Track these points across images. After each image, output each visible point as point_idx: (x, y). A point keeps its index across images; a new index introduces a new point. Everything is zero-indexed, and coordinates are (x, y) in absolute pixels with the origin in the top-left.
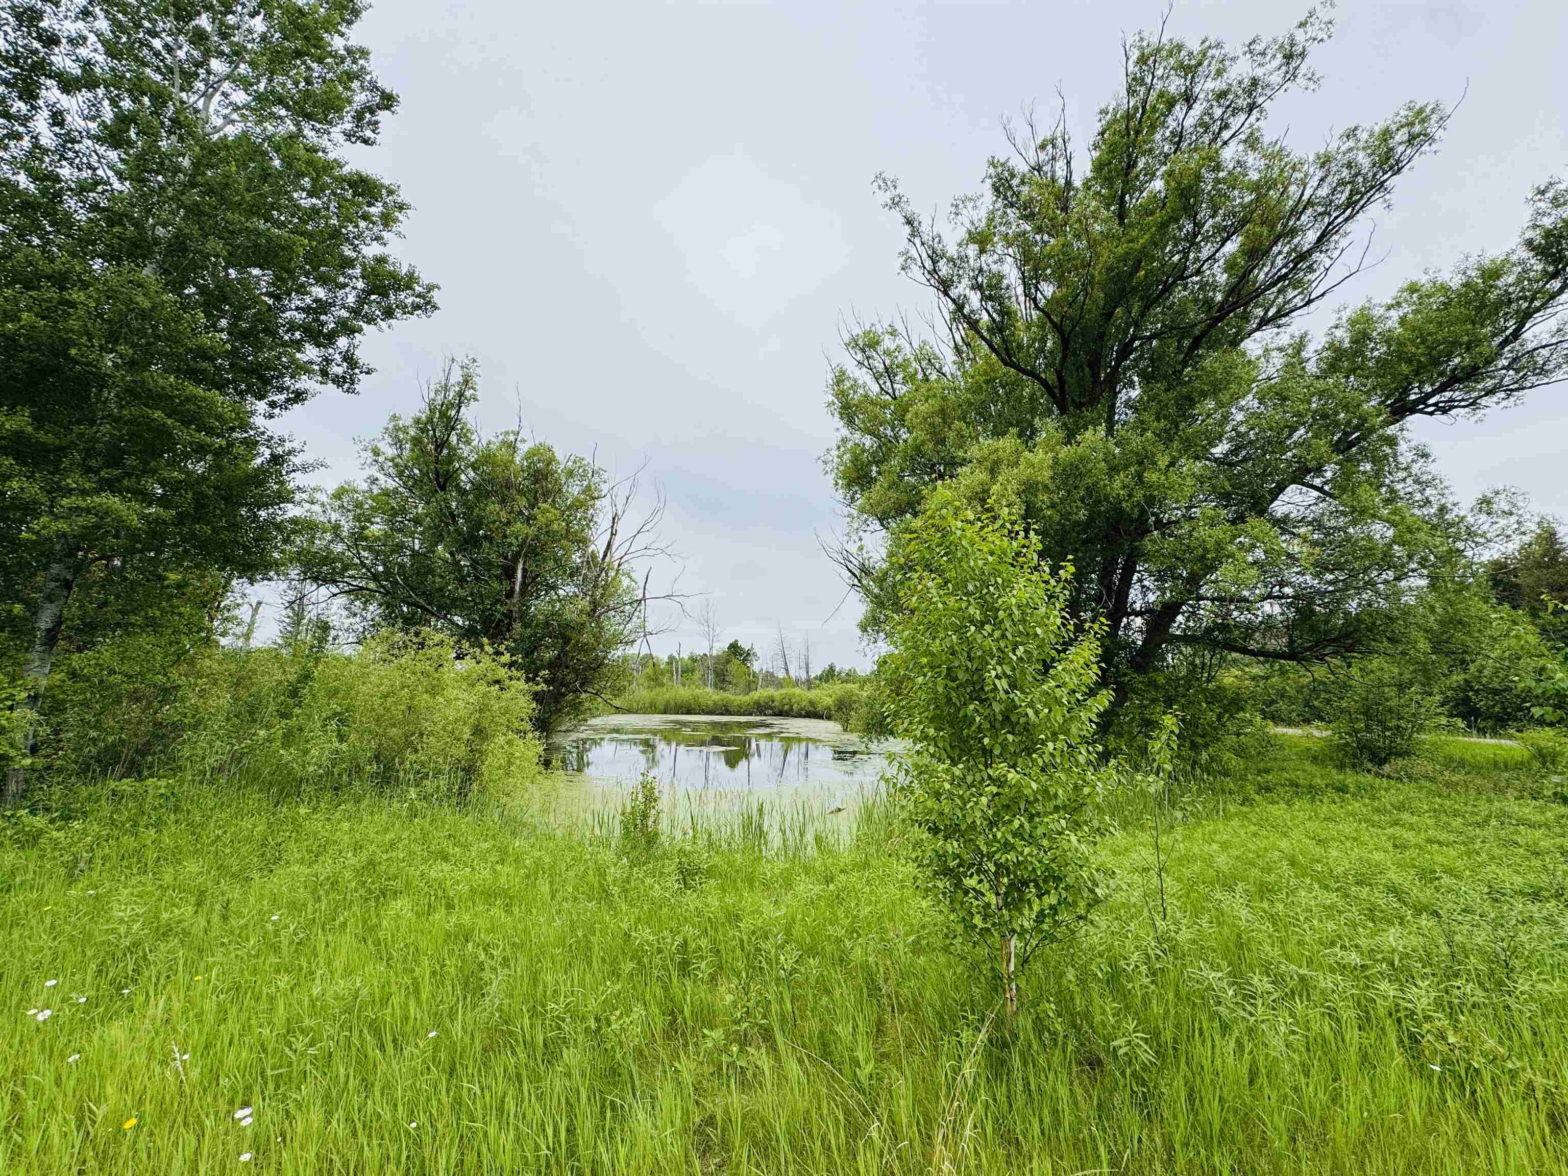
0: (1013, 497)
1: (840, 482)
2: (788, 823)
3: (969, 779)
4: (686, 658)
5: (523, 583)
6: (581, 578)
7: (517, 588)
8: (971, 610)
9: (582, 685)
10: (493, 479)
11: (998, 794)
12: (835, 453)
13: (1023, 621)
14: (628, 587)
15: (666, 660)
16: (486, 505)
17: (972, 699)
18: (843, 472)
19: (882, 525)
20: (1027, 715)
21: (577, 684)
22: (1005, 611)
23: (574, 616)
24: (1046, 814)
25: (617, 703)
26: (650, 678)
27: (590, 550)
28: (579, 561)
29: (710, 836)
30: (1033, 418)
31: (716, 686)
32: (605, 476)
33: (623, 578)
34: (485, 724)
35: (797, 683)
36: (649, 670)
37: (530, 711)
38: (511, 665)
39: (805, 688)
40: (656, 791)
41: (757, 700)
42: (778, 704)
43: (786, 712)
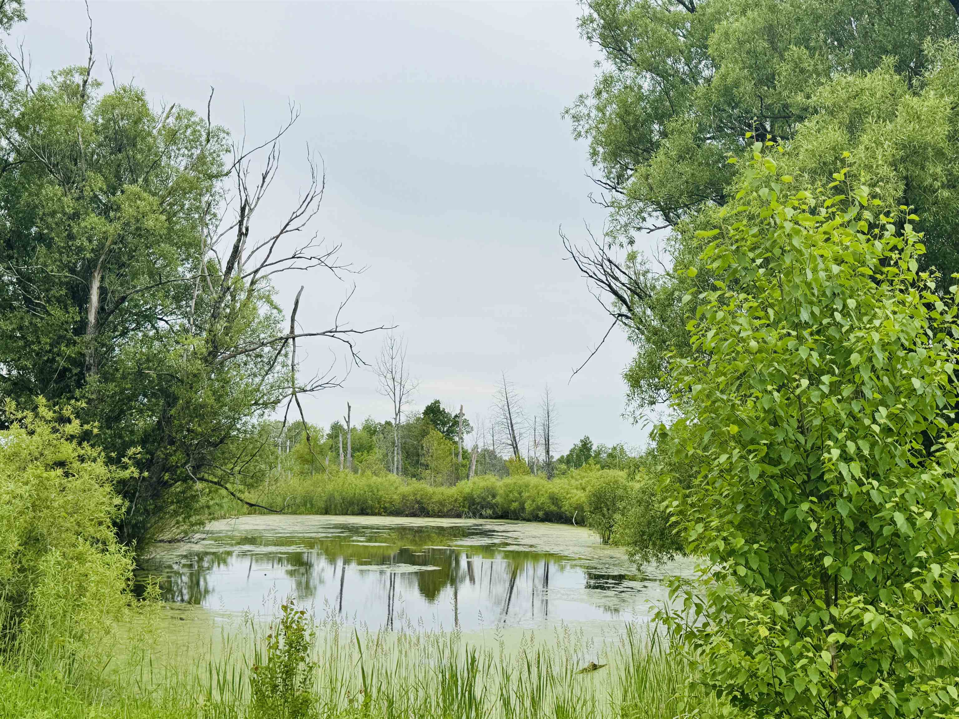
0: (885, 170)
1: (601, 150)
2: (514, 685)
3: (799, 621)
4: (359, 427)
5: (101, 310)
6: (192, 303)
7: (92, 318)
8: (803, 353)
9: (197, 468)
10: (50, 144)
11: (844, 646)
12: (592, 102)
13: (890, 370)
14: (267, 318)
15: (327, 430)
16: (41, 186)
17: (805, 495)
18: (606, 135)
19: (667, 218)
20: (893, 522)
21: (188, 467)
22: (860, 352)
23: (183, 362)
24: (924, 679)
25: (251, 496)
26: (303, 460)
27: (206, 259)
28: (188, 276)
29: (391, 703)
30: (921, 38)
31: (405, 472)
32: (228, 141)
33: (259, 304)
34: (42, 528)
35: (531, 468)
36: (300, 447)
37: (113, 510)
38: (85, 437)
39: (544, 474)
40: (306, 634)
41: (468, 494)
42: (502, 500)
43: (514, 512)
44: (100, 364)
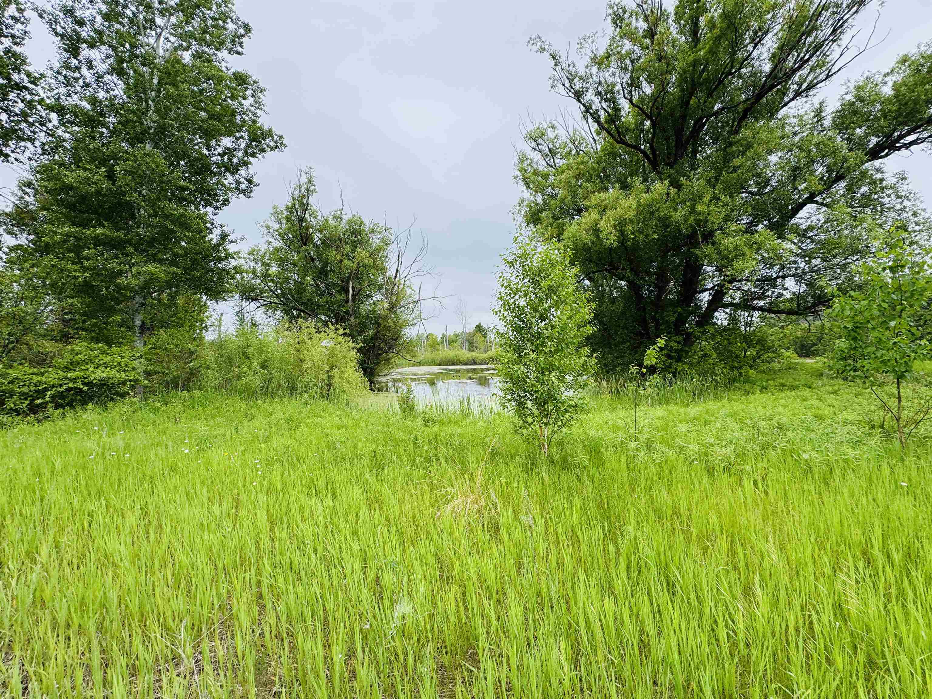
4: (452, 334)
5: (353, 294)
6: (384, 290)
7: (350, 297)
9: (389, 349)
10: (331, 236)
14: (410, 294)
15: (440, 336)
16: (329, 252)
23: (382, 312)
26: (431, 347)
27: (387, 274)
28: (382, 281)
31: (469, 350)
33: (407, 289)
36: (430, 342)
38: (344, 334)
41: (491, 356)
44: (354, 314)
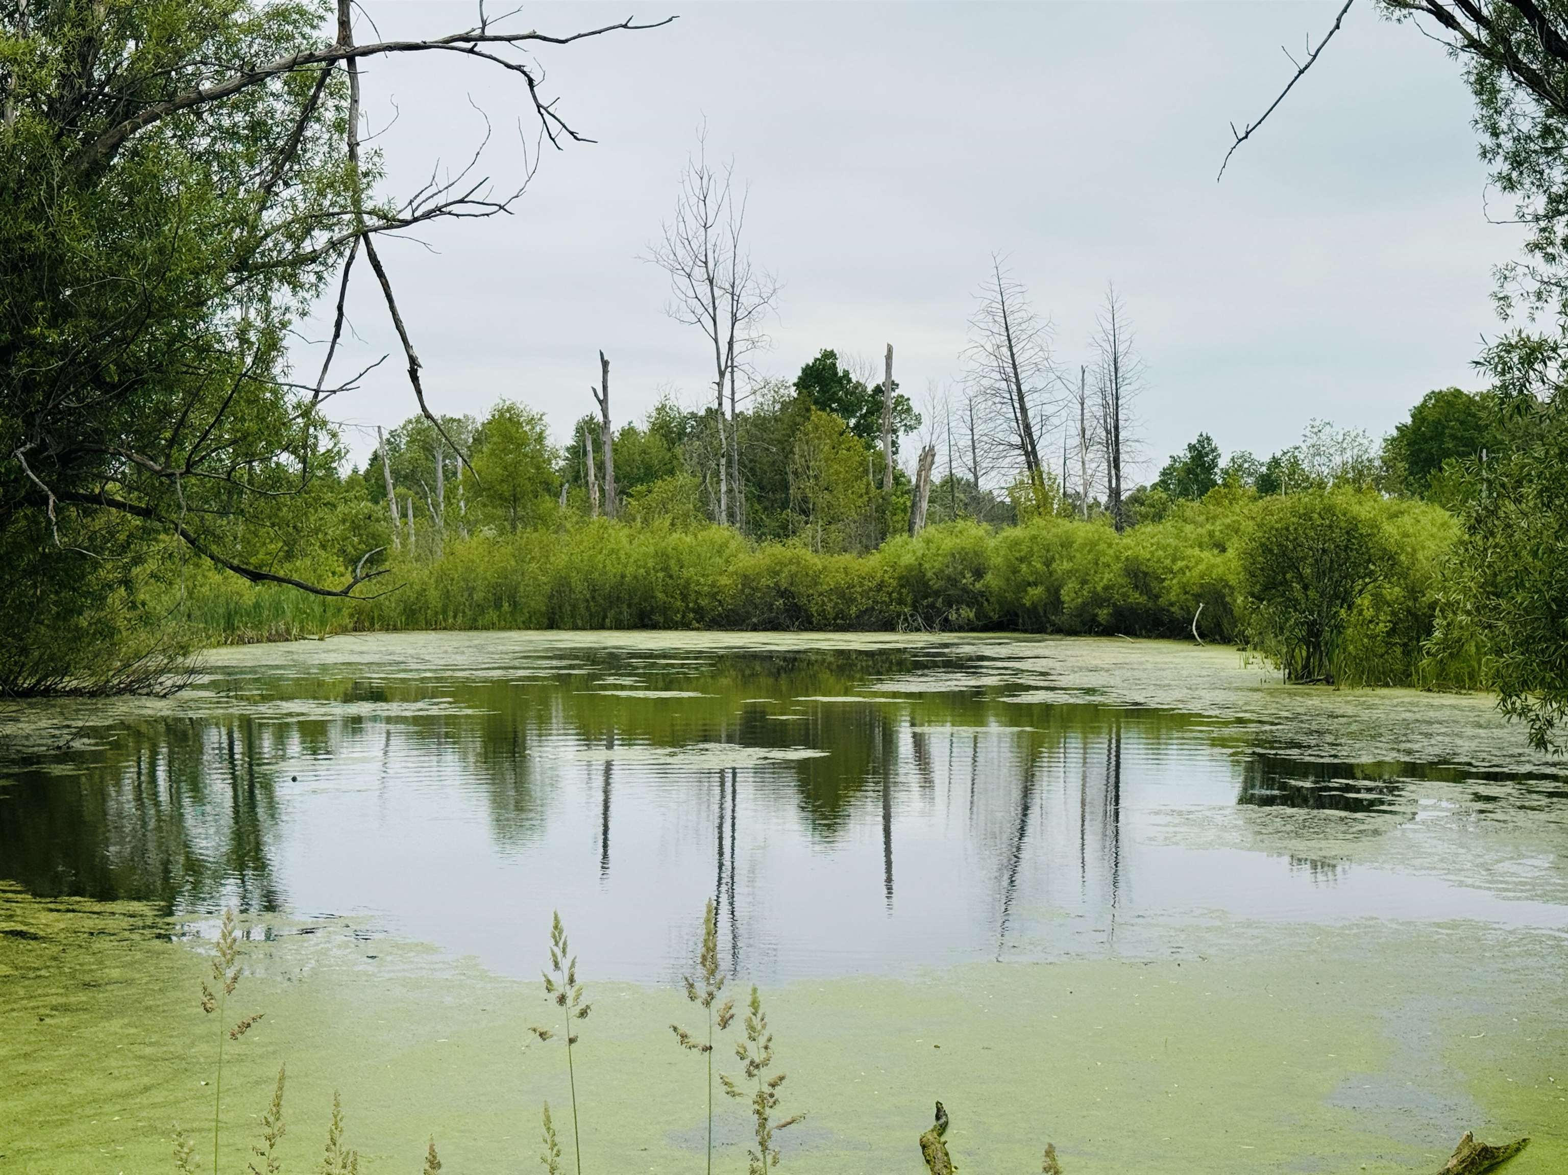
26: (491, 495)
31: (749, 521)
35: (1072, 504)
39: (1107, 518)
41: (909, 568)
42: (1002, 584)
43: (1032, 612)
